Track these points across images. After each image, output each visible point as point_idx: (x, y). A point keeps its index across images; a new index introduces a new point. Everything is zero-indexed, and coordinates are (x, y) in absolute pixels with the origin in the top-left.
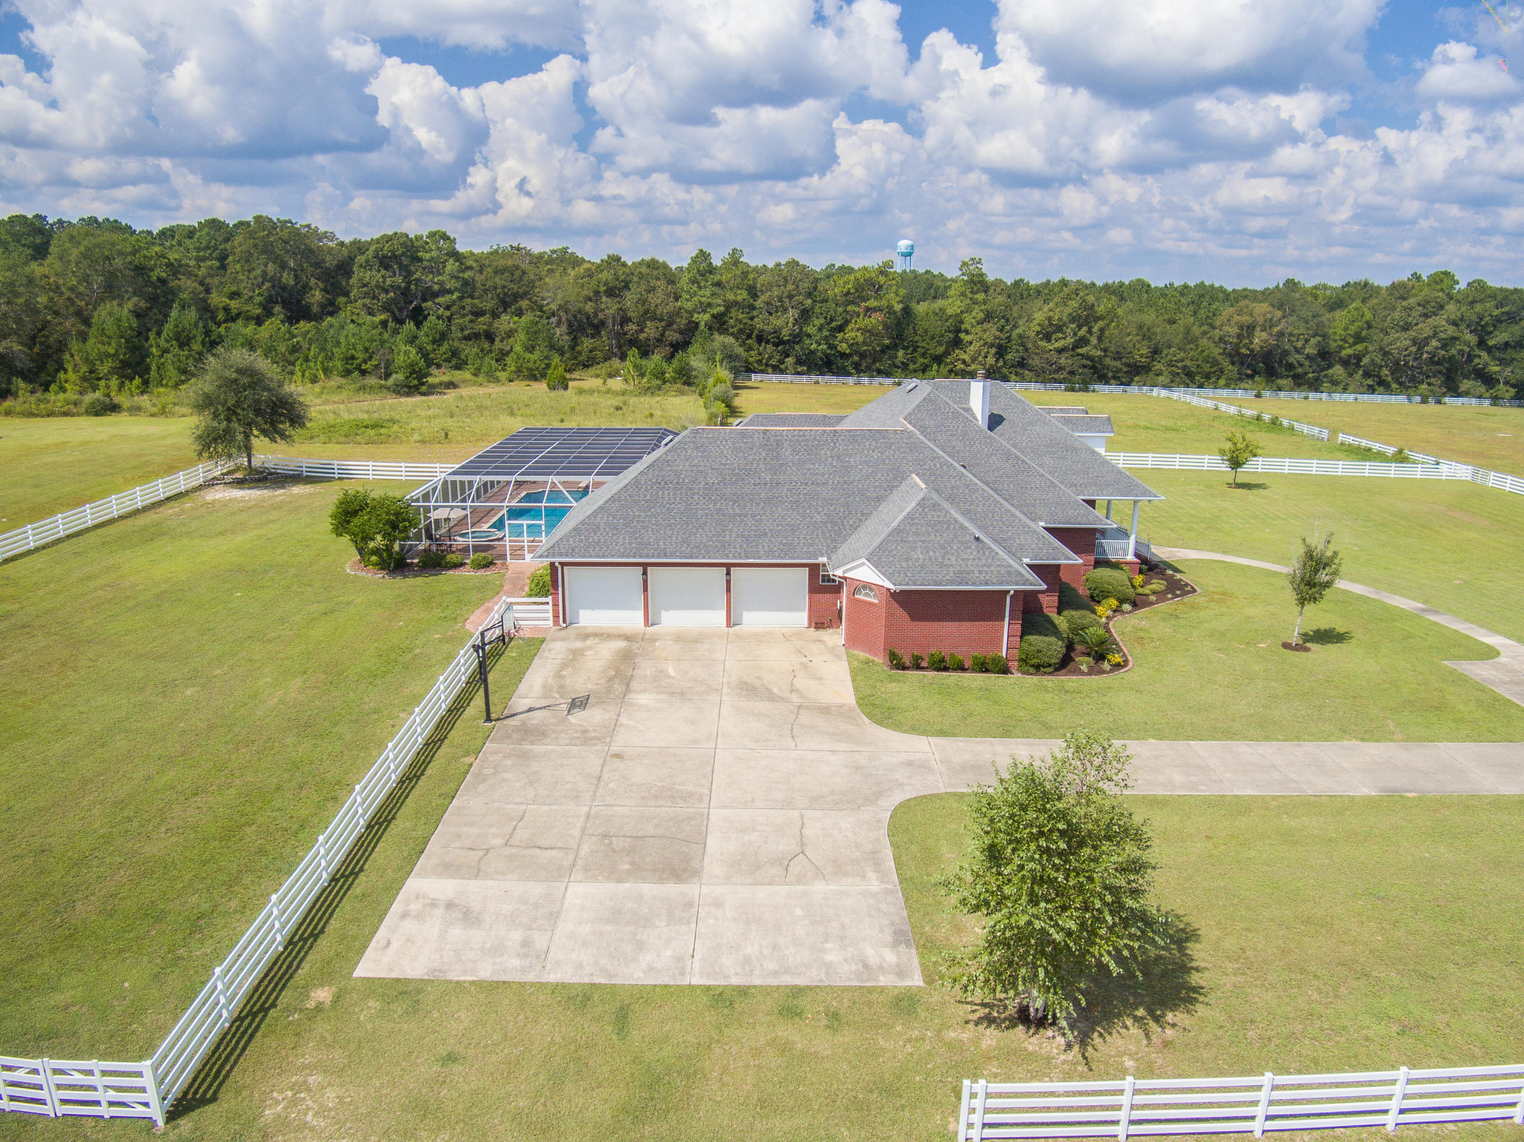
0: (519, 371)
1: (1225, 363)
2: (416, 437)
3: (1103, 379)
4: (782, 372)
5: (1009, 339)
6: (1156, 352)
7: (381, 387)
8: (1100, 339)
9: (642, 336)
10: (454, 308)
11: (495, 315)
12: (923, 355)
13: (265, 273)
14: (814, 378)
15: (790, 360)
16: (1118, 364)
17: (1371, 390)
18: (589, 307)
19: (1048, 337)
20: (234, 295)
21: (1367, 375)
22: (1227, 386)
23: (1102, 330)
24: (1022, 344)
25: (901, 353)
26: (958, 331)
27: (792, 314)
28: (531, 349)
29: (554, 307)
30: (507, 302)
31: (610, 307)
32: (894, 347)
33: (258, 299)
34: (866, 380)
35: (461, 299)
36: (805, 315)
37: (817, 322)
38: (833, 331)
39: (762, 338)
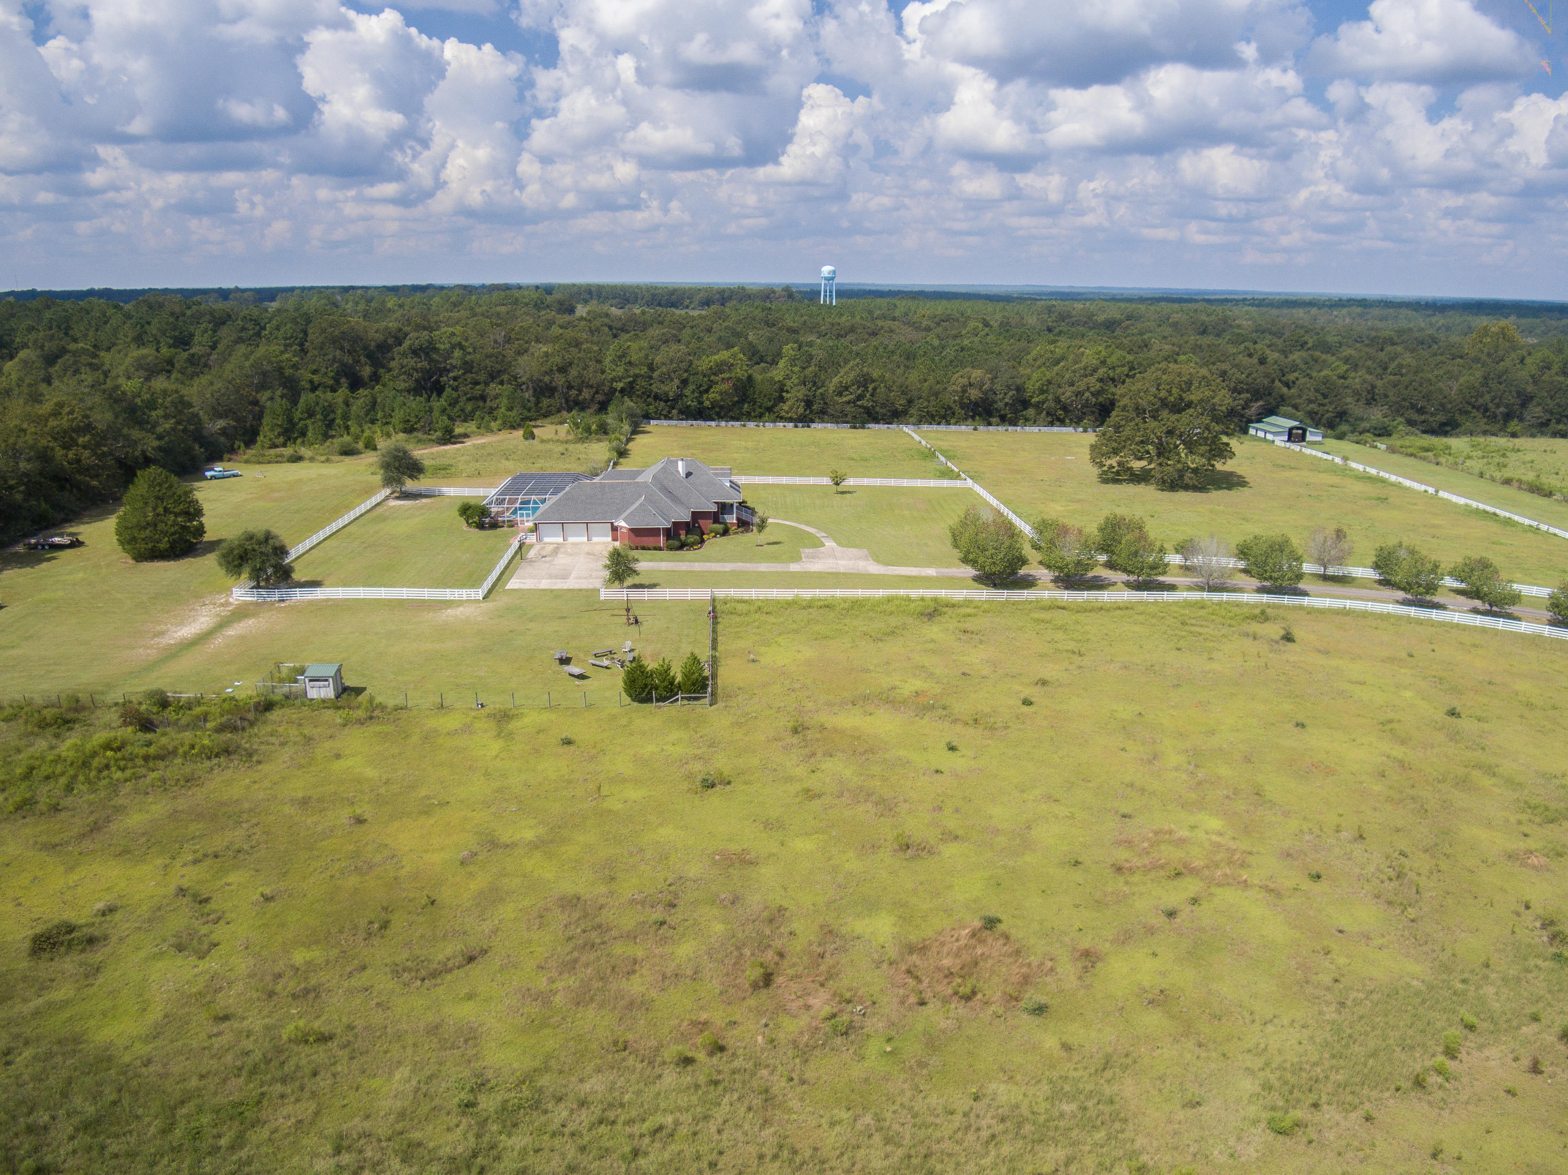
0: (504, 423)
1: (957, 409)
2: (464, 474)
3: (876, 420)
4: (671, 419)
5: (814, 396)
6: (910, 402)
7: (430, 440)
8: (872, 395)
9: (581, 398)
10: (460, 380)
11: (487, 384)
12: (760, 407)
13: (335, 357)
14: (690, 422)
15: (675, 412)
16: (884, 411)
17: (1052, 424)
18: (547, 379)
19: (840, 394)
20: (315, 372)
21: (1048, 414)
22: (955, 424)
23: (875, 389)
24: (823, 399)
25: (746, 405)
26: (782, 390)
27: (677, 382)
28: (510, 409)
29: (524, 379)
30: (493, 376)
31: (559, 380)
32: (742, 401)
33: (332, 374)
34: (723, 424)
35: (464, 374)
36: (685, 382)
37: (692, 387)
38: (701, 393)
39: (657, 397)
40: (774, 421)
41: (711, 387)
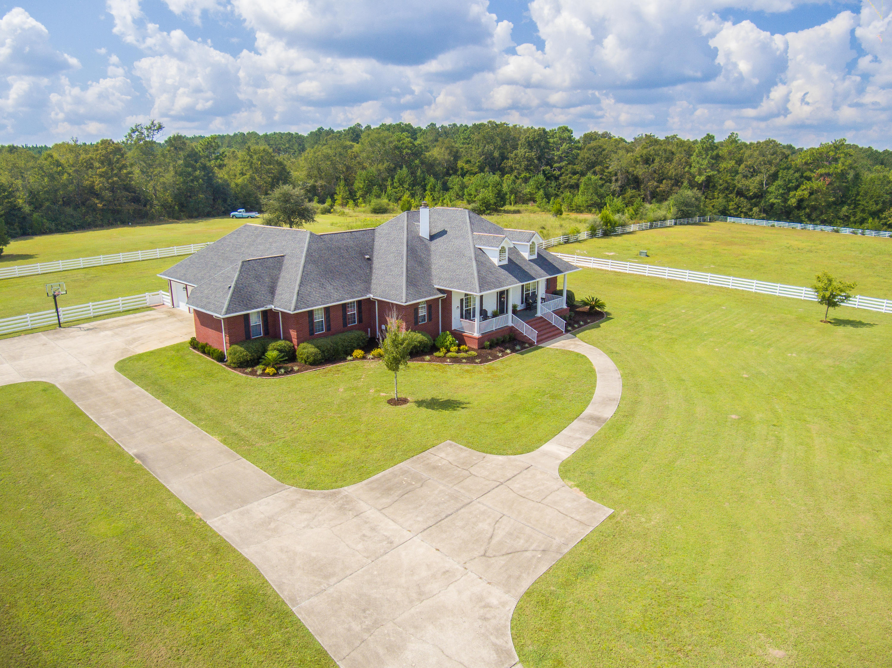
4: (751, 217)
12: (863, 211)
14: (771, 222)
15: (756, 210)
18: (633, 170)
25: (845, 208)
32: (840, 203)
34: (810, 227)
37: (779, 182)
38: (789, 190)
39: (740, 193)
40: (877, 229)
41: (801, 183)
